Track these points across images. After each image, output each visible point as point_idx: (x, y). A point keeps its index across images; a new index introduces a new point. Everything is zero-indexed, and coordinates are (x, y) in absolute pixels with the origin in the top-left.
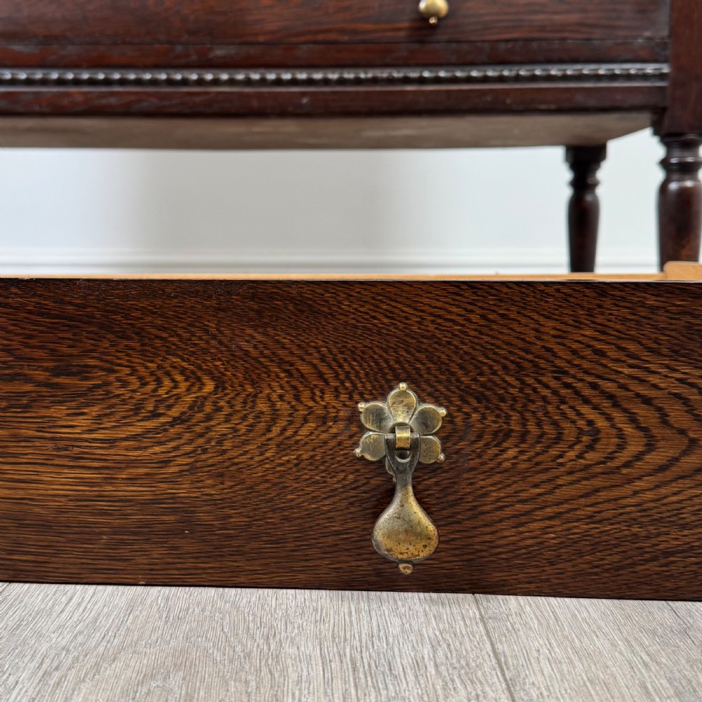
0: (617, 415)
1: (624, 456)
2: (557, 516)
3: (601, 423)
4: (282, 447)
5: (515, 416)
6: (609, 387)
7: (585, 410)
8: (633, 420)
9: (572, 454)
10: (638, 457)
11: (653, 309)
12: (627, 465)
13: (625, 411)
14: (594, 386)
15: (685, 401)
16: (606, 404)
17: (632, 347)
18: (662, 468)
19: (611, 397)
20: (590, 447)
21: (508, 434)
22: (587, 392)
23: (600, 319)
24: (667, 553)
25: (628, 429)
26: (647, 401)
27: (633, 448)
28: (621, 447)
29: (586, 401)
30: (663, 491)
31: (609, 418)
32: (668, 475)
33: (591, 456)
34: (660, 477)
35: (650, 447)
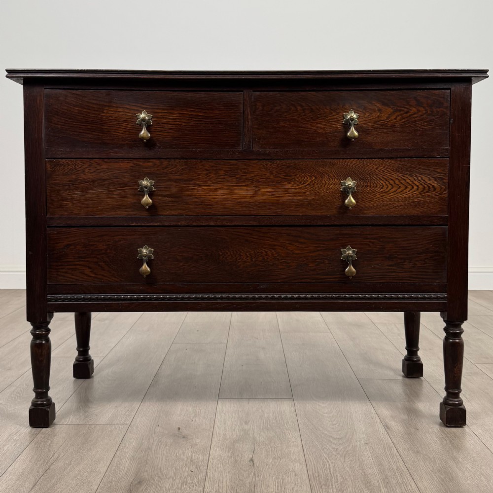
0: (387, 182)
1: (388, 190)
2: (376, 200)
3: (384, 184)
4: (327, 190)
5: (369, 183)
6: (385, 177)
7: (381, 181)
8: (390, 183)
9: (379, 189)
10: (390, 190)
11: (393, 163)
12: (389, 191)
13: (388, 181)
14: (383, 177)
15: (399, 180)
16: (385, 180)
17: (389, 170)
18: (394, 192)
19: (386, 179)
20: (382, 188)
21: (368, 186)
22: (381, 178)
23: (383, 165)
24: (395, 207)
25: (388, 185)
26: (392, 180)
27: (390, 188)
28: (387, 188)
29: (381, 180)
30: (395, 195)
31: (385, 183)
32: (396, 192)
33: (382, 190)
34: (395, 193)
35: (393, 188)
